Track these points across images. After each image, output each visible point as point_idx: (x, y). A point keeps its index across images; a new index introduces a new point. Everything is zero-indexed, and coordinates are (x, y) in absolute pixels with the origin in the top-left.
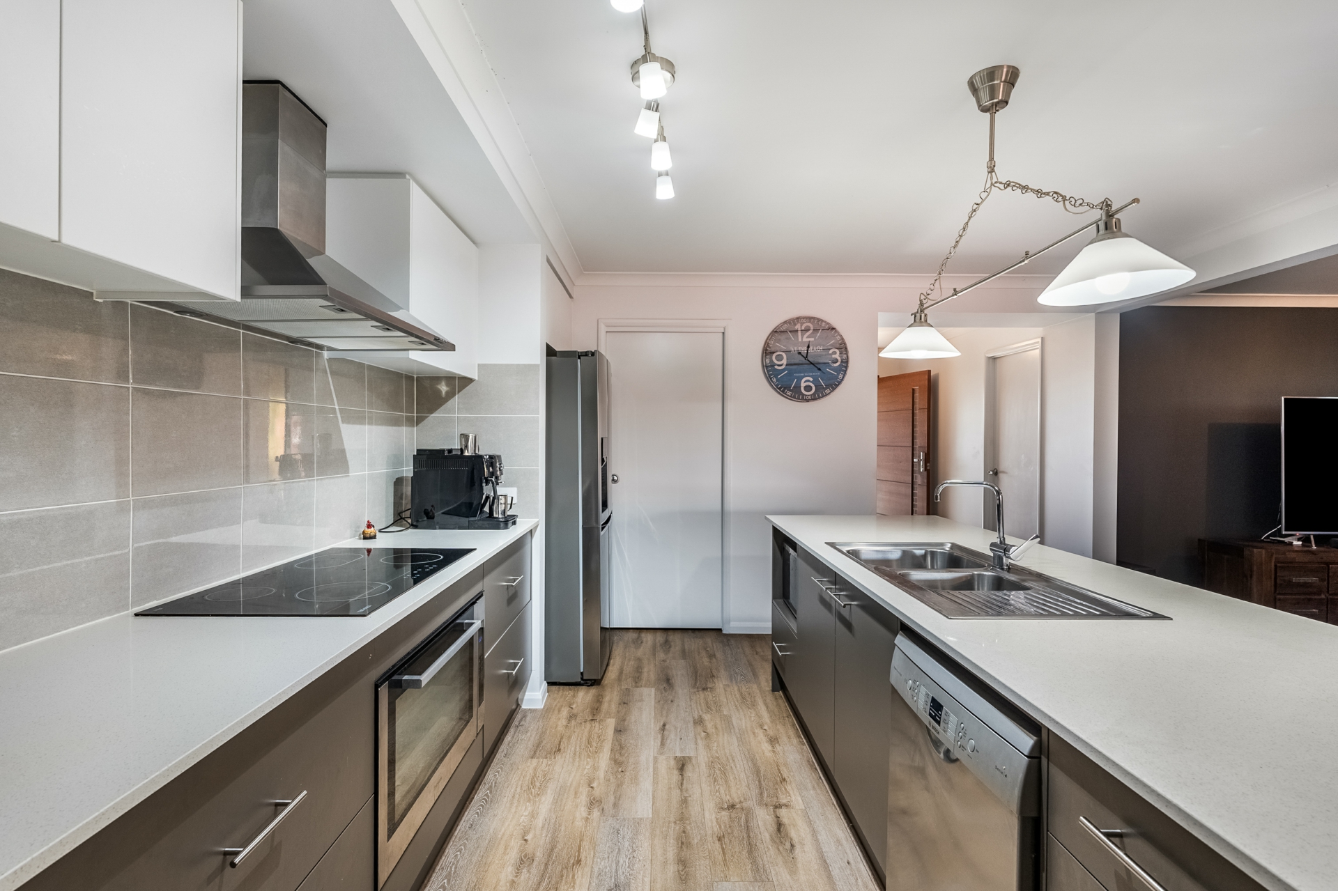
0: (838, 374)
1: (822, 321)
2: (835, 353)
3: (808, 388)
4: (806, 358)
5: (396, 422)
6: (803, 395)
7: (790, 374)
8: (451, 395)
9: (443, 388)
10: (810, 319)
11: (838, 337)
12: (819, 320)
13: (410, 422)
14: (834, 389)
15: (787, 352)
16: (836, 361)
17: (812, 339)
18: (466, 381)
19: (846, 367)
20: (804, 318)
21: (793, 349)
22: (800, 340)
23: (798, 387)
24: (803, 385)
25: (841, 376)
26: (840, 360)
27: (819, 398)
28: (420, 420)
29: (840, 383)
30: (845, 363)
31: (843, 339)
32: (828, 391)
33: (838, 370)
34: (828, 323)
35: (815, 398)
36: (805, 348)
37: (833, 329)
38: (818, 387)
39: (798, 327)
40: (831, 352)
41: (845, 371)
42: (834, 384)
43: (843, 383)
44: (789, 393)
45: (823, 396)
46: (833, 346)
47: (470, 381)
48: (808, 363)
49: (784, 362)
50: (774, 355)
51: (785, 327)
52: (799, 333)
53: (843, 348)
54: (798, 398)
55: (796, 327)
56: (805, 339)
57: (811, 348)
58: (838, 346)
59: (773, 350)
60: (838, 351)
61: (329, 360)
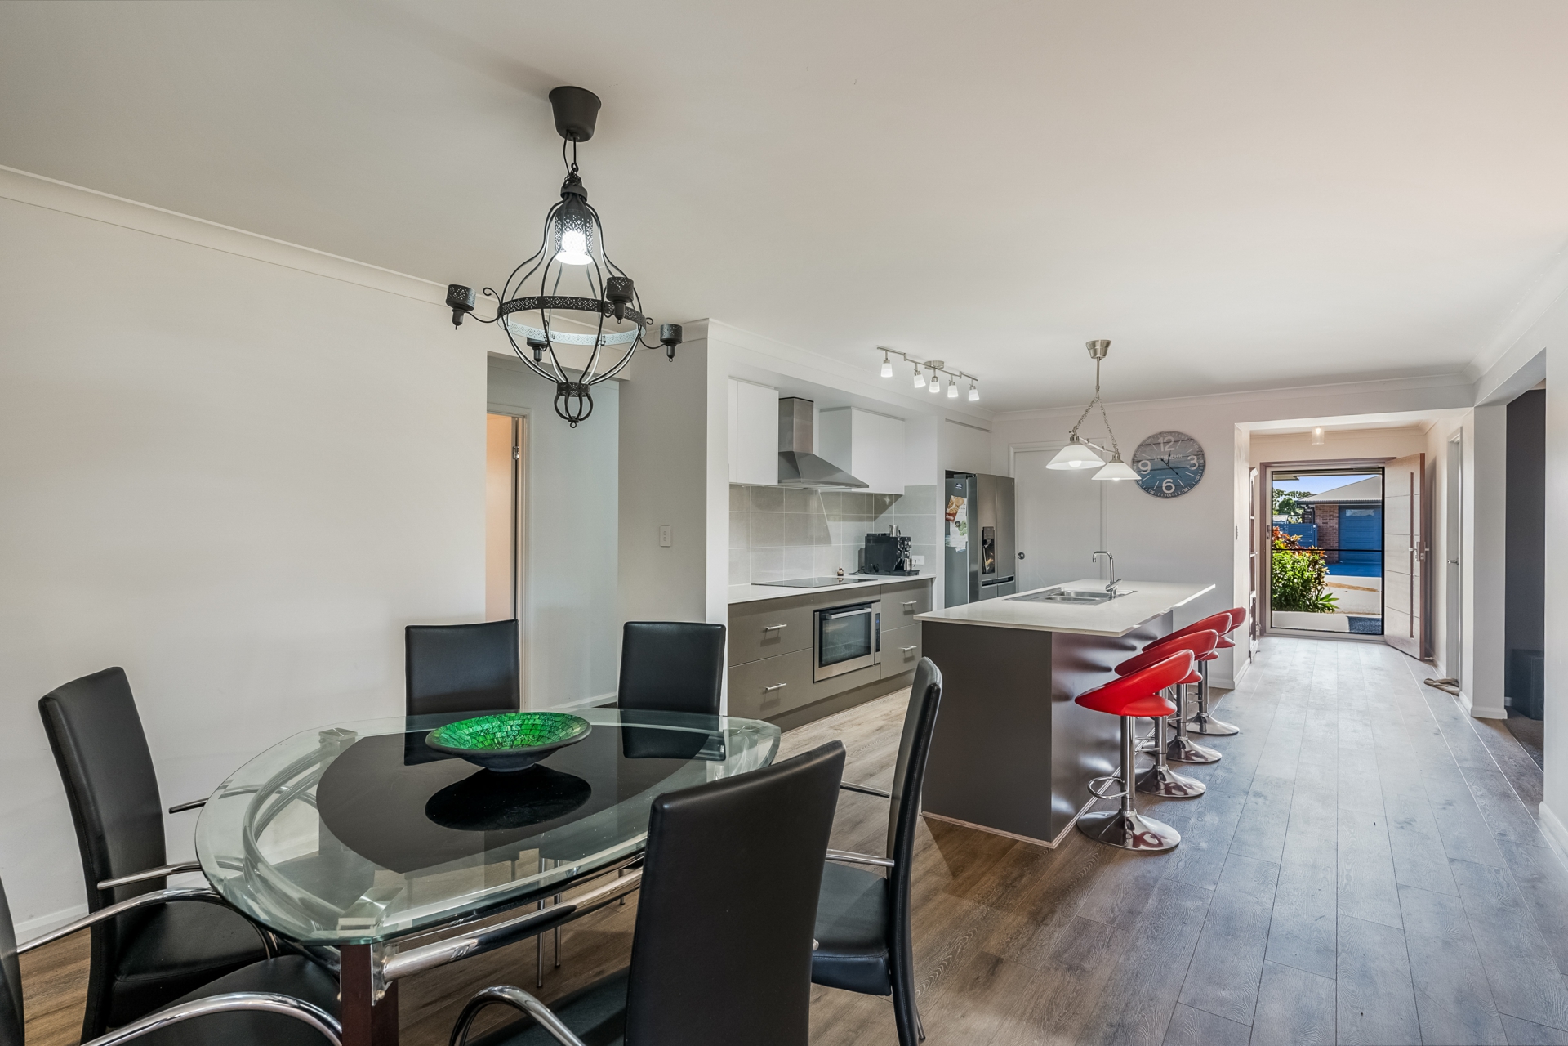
0: (1196, 476)
1: (1182, 434)
2: (1193, 459)
3: (1168, 488)
4: (1167, 464)
5: (861, 519)
6: (1164, 493)
7: (1154, 477)
8: (891, 503)
9: (887, 500)
10: (1171, 433)
11: (1196, 446)
12: (1179, 433)
13: (870, 519)
14: (1191, 488)
15: (1151, 460)
16: (1195, 465)
17: (1173, 449)
18: (898, 497)
19: (1203, 470)
20: (1166, 433)
21: (1157, 457)
22: (1162, 450)
23: (1160, 487)
24: (1164, 485)
25: (1198, 477)
26: (1197, 465)
27: (1178, 495)
28: (876, 518)
29: (1196, 483)
30: (1202, 467)
31: (1200, 447)
32: (1186, 490)
33: (1195, 473)
34: (1187, 436)
35: (1174, 496)
36: (1167, 457)
37: (1192, 440)
38: (1178, 487)
39: (1161, 440)
40: (1189, 458)
41: (1202, 474)
42: (1191, 484)
43: (1201, 482)
44: (1152, 492)
45: (1182, 494)
46: (1192, 454)
47: (901, 496)
48: (1171, 469)
49: (1149, 468)
50: (1140, 463)
51: (1149, 442)
52: (1162, 445)
53: (1201, 454)
54: (1160, 496)
55: (1159, 441)
56: (1167, 449)
57: (1172, 456)
58: (1196, 453)
59: (1139, 459)
60: (1195, 458)
61: (821, 493)
